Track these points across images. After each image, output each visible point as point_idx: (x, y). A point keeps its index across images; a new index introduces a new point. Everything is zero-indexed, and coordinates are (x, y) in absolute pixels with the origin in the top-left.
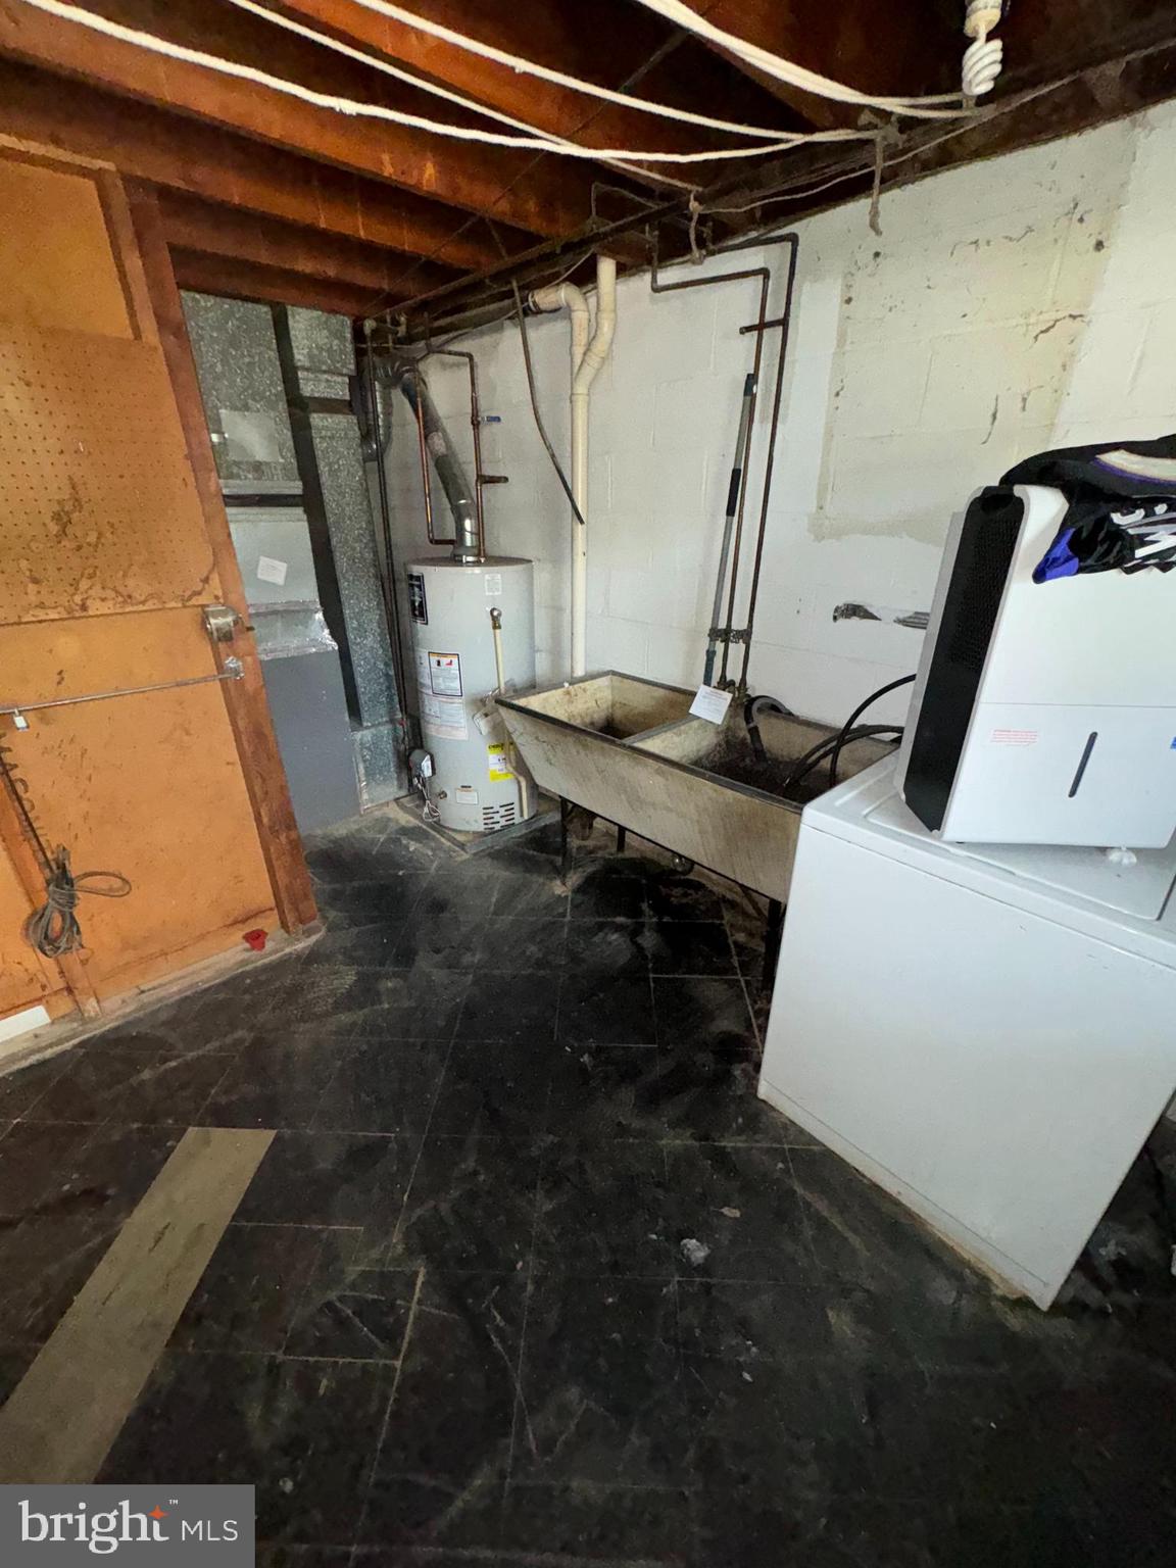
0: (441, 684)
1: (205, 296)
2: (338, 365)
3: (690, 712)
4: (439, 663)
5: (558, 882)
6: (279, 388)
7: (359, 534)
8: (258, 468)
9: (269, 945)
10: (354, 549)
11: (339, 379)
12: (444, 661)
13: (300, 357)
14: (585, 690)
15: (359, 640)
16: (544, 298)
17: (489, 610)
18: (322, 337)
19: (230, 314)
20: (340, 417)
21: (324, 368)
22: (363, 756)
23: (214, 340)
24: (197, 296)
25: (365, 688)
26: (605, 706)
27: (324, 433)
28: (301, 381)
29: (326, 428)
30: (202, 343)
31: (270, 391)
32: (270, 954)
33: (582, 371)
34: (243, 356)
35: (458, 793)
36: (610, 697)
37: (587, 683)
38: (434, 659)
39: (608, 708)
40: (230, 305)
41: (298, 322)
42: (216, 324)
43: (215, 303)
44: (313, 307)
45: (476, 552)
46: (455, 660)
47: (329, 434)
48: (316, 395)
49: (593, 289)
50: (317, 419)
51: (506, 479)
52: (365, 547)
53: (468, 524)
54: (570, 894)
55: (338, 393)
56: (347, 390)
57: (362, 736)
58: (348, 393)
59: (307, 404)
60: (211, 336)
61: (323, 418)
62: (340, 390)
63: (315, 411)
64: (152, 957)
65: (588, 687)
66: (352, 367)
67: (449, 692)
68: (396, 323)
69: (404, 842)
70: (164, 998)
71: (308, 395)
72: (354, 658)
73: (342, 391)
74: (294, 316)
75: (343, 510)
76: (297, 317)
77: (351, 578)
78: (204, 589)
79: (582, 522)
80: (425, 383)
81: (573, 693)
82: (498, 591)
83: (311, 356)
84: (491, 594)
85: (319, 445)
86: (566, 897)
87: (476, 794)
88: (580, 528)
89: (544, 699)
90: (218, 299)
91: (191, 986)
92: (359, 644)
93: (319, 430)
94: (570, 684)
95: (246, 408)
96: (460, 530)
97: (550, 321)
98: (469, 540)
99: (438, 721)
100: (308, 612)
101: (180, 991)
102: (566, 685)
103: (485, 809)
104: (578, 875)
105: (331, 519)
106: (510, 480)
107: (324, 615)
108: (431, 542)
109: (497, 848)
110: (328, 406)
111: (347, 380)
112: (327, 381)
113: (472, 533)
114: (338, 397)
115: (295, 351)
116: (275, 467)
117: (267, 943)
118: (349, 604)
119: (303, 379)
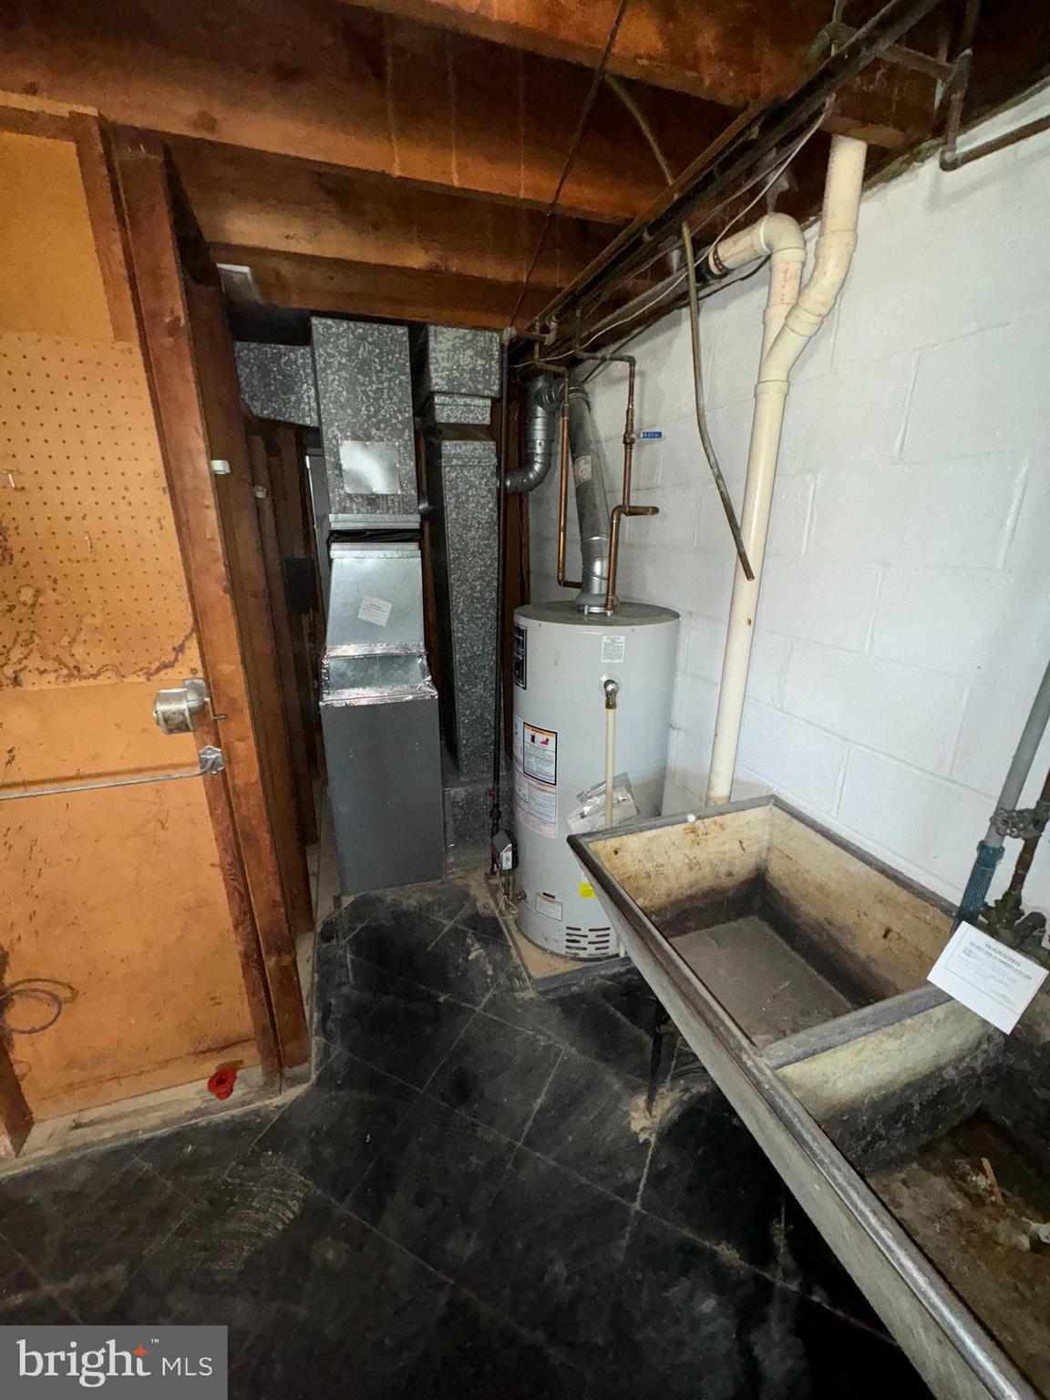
0: (534, 765)
1: (337, 321)
2: (480, 387)
3: (929, 978)
4: (533, 739)
5: (641, 1101)
6: (407, 415)
7: (482, 572)
8: (373, 501)
9: (239, 1091)
10: (472, 588)
11: (480, 402)
12: (540, 737)
13: (437, 380)
14: (722, 827)
15: (466, 687)
16: (731, 251)
17: (604, 679)
18: (466, 358)
19: (363, 338)
20: (477, 444)
21: (463, 391)
22: (454, 815)
23: (342, 367)
24: (330, 322)
25: (468, 740)
26: (755, 849)
27: (454, 462)
28: (437, 407)
29: (457, 456)
30: (329, 371)
31: (397, 418)
32: (235, 1106)
33: (776, 349)
34: (371, 382)
35: (539, 899)
36: (767, 837)
37: (728, 816)
38: (529, 732)
39: (760, 852)
40: (364, 329)
41: (441, 343)
42: (346, 350)
43: (349, 328)
44: (458, 325)
45: (603, 601)
46: (552, 739)
47: (460, 462)
48: (452, 421)
49: (815, 221)
50: (449, 447)
51: (655, 510)
52: (488, 586)
53: (599, 567)
54: (653, 1139)
55: (477, 418)
56: (488, 415)
57: (455, 792)
58: (488, 419)
59: (440, 431)
60: (340, 363)
61: (455, 446)
62: (480, 412)
63: (450, 439)
64: (99, 1081)
65: (729, 822)
66: (496, 388)
67: (540, 776)
68: (545, 330)
69: (469, 941)
70: (93, 1144)
71: (443, 421)
72: (459, 707)
73: (482, 414)
74: (436, 337)
75: (467, 545)
76: (440, 338)
77: (466, 619)
78: (176, 660)
79: (749, 575)
80: (588, 403)
81: (701, 830)
82: (619, 656)
83: (450, 380)
84: (609, 661)
85: (449, 474)
86: (647, 1142)
87: (560, 907)
88: (746, 587)
89: (650, 840)
90: (351, 324)
91: (129, 1134)
92: (466, 691)
93: (450, 458)
94: (699, 818)
95: (369, 438)
96: (588, 572)
97: (743, 292)
98: (597, 586)
99: (526, 806)
100: (410, 658)
101: (115, 1137)
102: (691, 818)
103: (568, 928)
104: (677, 1094)
105: (452, 555)
106: (660, 511)
107: (428, 660)
108: (559, 582)
109: (574, 989)
110: (463, 432)
111: (489, 402)
112: (466, 405)
113: (601, 578)
114: (477, 422)
115: (433, 375)
116: (392, 500)
117: (236, 1087)
118: (461, 647)
119: (440, 404)
